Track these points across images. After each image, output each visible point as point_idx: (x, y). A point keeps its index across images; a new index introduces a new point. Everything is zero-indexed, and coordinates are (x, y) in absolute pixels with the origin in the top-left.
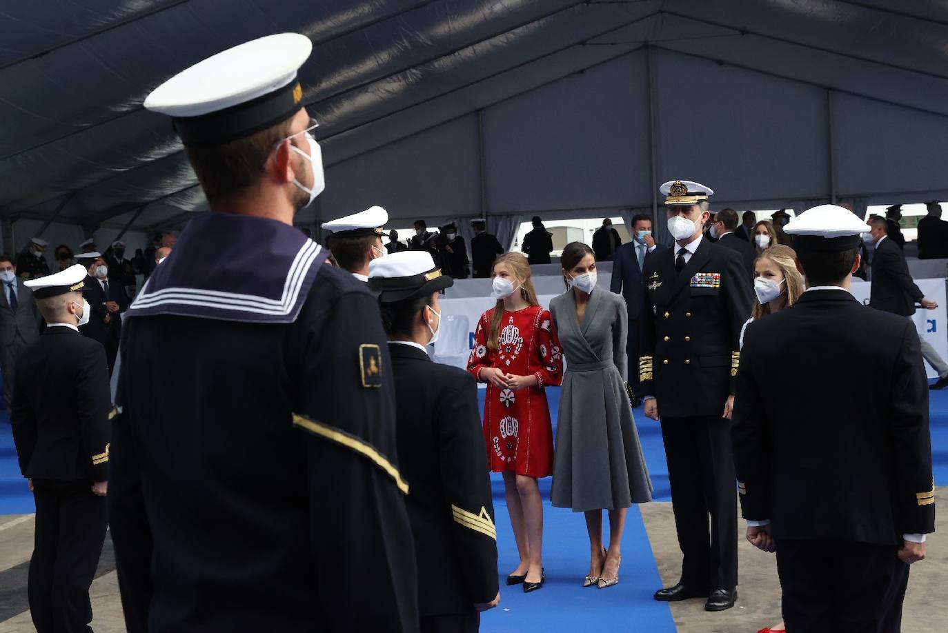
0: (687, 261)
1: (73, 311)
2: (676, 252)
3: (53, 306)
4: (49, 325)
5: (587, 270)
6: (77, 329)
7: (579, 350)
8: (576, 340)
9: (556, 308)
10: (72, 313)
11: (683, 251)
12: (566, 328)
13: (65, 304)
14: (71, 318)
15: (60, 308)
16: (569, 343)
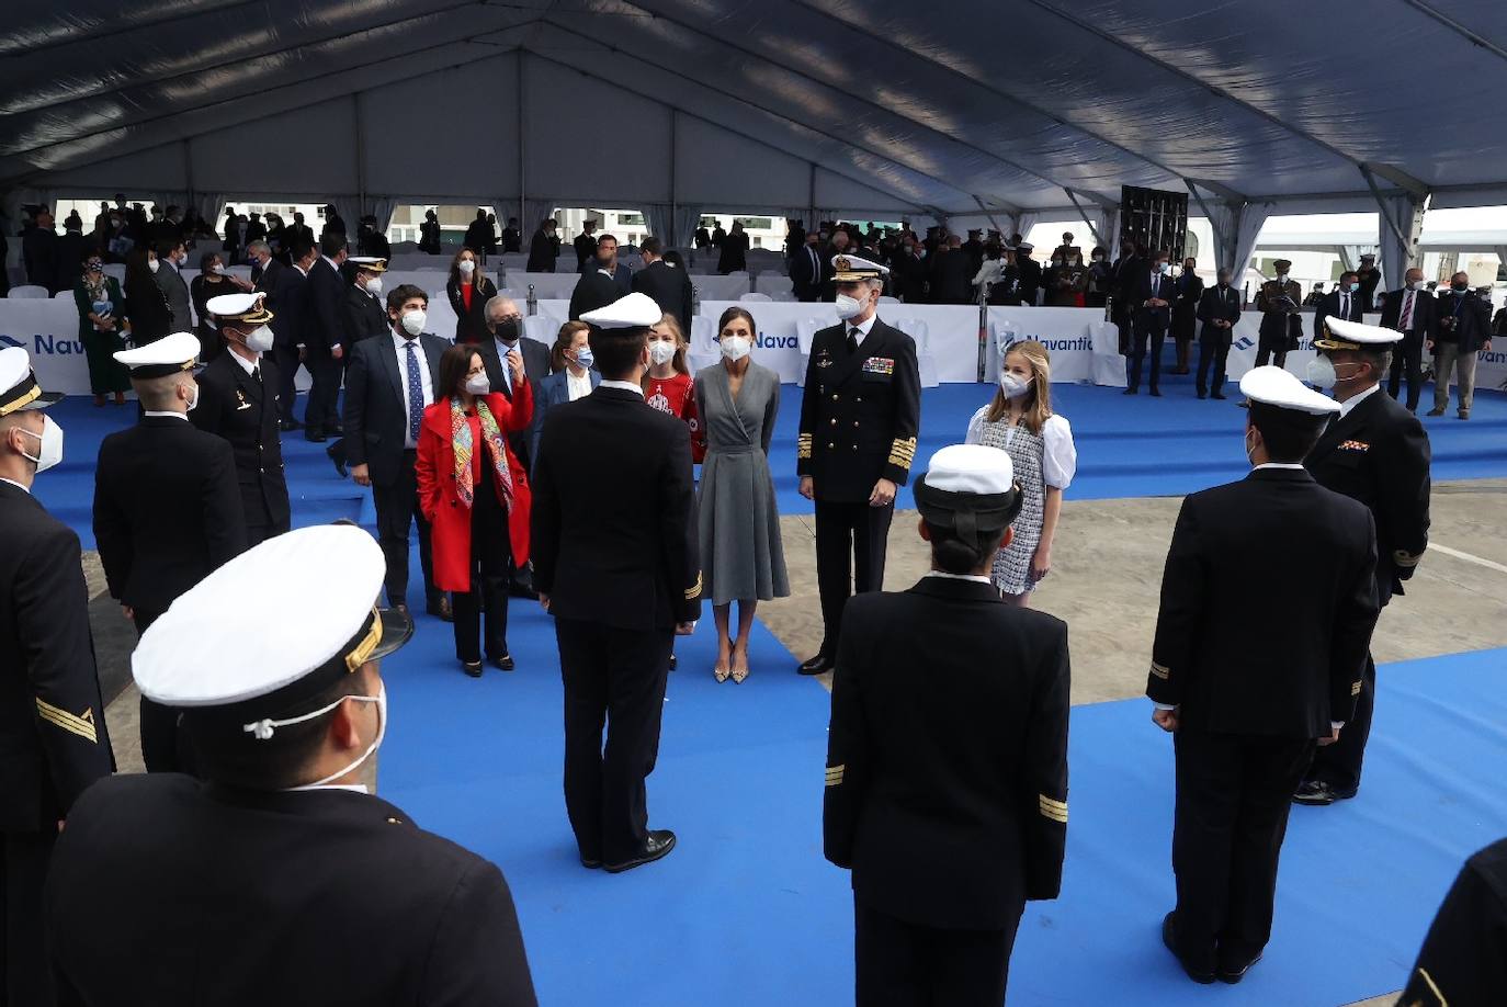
0: (859, 342)
1: (184, 395)
2: (847, 330)
3: (159, 391)
4: (148, 414)
5: (736, 334)
6: (186, 418)
7: (733, 431)
8: (730, 418)
9: (706, 380)
10: (181, 398)
11: (855, 331)
12: (714, 403)
13: (173, 388)
14: (181, 405)
15: (167, 392)
16: (720, 421)
